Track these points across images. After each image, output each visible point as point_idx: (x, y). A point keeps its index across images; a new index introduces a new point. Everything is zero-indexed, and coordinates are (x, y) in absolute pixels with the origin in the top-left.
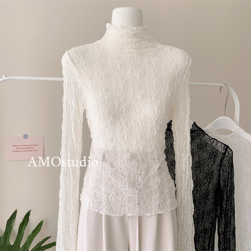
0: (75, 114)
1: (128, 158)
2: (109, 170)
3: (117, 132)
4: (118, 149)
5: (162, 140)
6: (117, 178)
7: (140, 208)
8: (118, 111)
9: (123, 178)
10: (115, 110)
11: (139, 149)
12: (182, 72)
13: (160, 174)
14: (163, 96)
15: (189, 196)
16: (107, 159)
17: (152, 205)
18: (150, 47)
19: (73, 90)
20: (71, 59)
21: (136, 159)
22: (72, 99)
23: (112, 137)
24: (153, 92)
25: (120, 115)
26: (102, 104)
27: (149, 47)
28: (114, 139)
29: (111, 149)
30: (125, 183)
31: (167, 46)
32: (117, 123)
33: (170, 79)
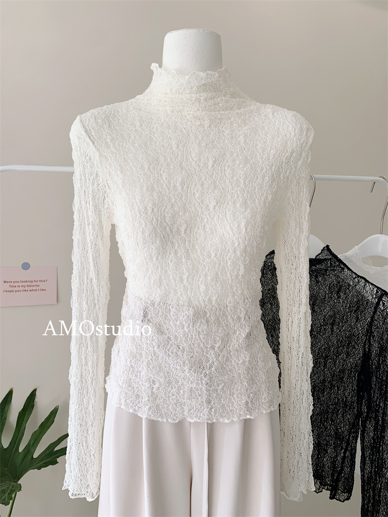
0: (95, 233)
1: (188, 317)
2: (155, 338)
3: (169, 267)
4: (171, 299)
5: (255, 283)
6: (169, 354)
7: (211, 409)
8: (171, 230)
9: (180, 353)
10: (165, 228)
11: (210, 300)
12: (294, 155)
13: (249, 346)
14: (257, 200)
15: (303, 384)
16: (152, 318)
17: (233, 404)
18: (235, 108)
19: (91, 189)
20: (86, 131)
21: (205, 318)
22: (88, 205)
23: (160, 278)
24: (238, 192)
25: (174, 236)
26: (141, 216)
27: (233, 108)
28: (164, 280)
29: (158, 300)
30: (184, 363)
31: (268, 105)
32: (168, 252)
33: (271, 168)
